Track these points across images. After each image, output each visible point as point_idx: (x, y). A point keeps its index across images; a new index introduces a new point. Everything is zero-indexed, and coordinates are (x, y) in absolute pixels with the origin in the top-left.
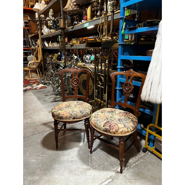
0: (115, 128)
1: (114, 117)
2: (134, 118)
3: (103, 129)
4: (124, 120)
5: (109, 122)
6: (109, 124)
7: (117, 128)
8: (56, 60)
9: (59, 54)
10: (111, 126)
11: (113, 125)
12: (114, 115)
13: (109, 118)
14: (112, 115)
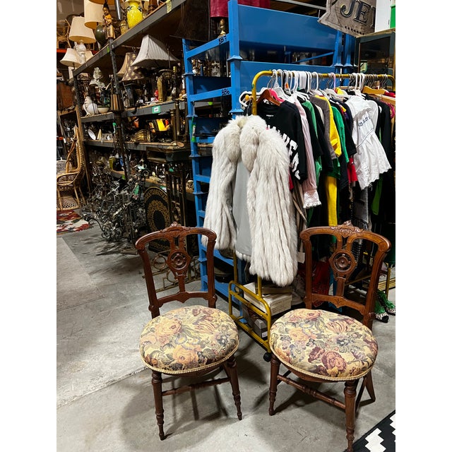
0: (337, 364)
1: (325, 333)
2: (367, 334)
3: (310, 367)
4: (349, 342)
5: (319, 349)
6: (321, 356)
7: (342, 364)
8: (113, 170)
9: (117, 156)
10: (328, 359)
11: (330, 357)
12: (323, 328)
13: (316, 340)
14: (320, 330)
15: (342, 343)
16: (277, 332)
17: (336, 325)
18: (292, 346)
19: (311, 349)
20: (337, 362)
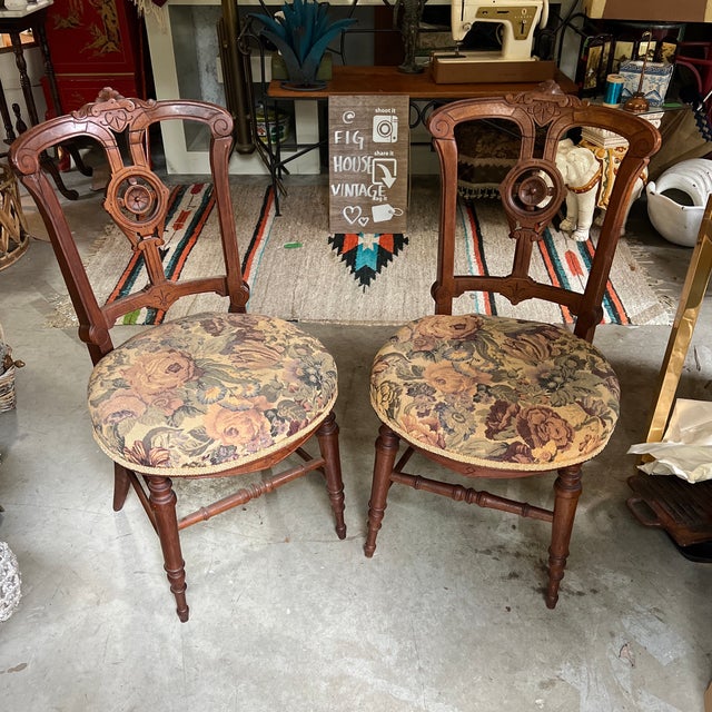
0: (553, 434)
3: (491, 449)
5: (506, 405)
10: (531, 425)
11: (534, 419)
12: (499, 355)
13: (492, 385)
14: (493, 361)
15: (552, 385)
16: (393, 377)
17: (524, 346)
18: (440, 407)
19: (488, 407)
20: (553, 430)
